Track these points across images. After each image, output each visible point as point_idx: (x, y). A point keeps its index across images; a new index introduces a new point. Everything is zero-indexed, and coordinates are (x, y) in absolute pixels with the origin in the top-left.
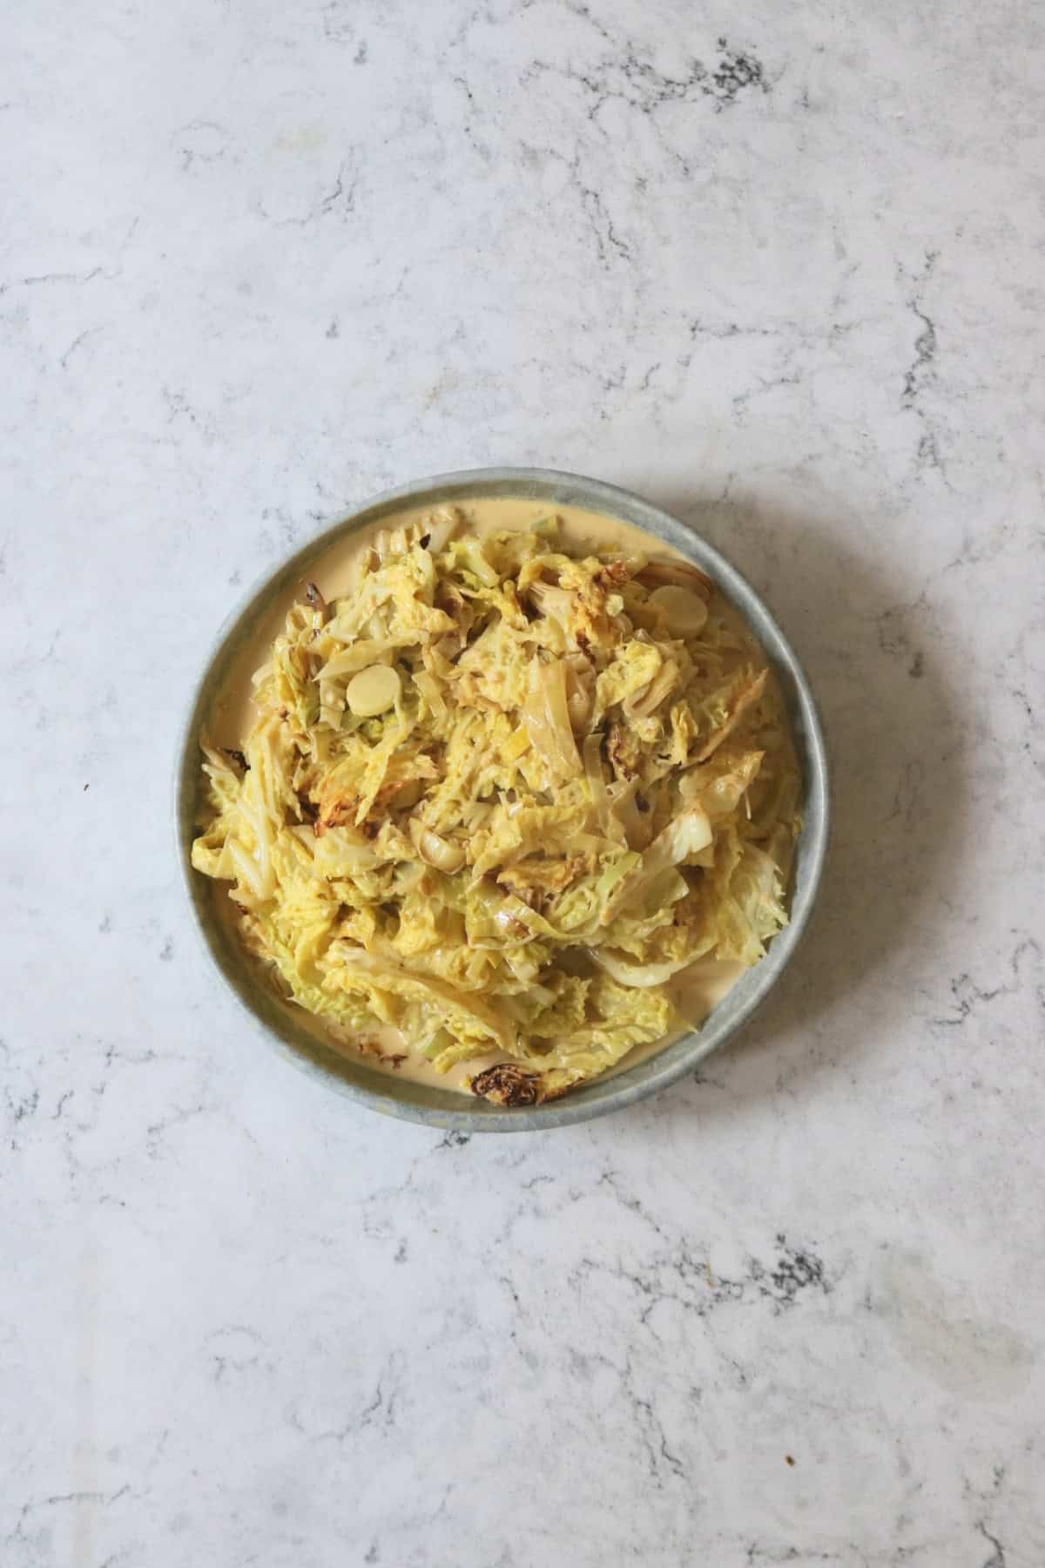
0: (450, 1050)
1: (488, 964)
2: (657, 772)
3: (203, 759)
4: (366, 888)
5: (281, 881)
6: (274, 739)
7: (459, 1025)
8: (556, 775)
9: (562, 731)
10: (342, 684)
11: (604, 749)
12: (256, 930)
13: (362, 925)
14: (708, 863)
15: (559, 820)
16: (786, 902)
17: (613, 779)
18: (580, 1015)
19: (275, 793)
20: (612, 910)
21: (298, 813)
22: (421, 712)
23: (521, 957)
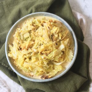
0: (38, 73)
2: (58, 40)
3: (8, 45)
4: (28, 56)
5: (18, 56)
6: (16, 42)
7: (39, 70)
8: (47, 42)
9: (47, 36)
10: (23, 35)
11: (52, 38)
12: (16, 63)
13: (27, 60)
14: (64, 50)
15: (48, 46)
16: (73, 55)
17: (53, 41)
18: (52, 69)
19: (17, 47)
21: (19, 49)
22: (32, 37)
23: (45, 61)
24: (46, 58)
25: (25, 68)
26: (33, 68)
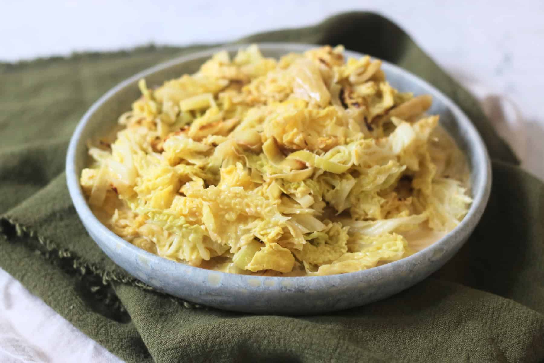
0: (258, 254)
1: (282, 194)
3: (87, 150)
5: (140, 172)
11: (342, 98)
15: (318, 116)
16: (470, 193)
17: (346, 107)
20: (359, 157)
21: (150, 150)
22: (226, 106)
23: (302, 187)
24: (307, 168)
25: (176, 217)
26: (228, 222)
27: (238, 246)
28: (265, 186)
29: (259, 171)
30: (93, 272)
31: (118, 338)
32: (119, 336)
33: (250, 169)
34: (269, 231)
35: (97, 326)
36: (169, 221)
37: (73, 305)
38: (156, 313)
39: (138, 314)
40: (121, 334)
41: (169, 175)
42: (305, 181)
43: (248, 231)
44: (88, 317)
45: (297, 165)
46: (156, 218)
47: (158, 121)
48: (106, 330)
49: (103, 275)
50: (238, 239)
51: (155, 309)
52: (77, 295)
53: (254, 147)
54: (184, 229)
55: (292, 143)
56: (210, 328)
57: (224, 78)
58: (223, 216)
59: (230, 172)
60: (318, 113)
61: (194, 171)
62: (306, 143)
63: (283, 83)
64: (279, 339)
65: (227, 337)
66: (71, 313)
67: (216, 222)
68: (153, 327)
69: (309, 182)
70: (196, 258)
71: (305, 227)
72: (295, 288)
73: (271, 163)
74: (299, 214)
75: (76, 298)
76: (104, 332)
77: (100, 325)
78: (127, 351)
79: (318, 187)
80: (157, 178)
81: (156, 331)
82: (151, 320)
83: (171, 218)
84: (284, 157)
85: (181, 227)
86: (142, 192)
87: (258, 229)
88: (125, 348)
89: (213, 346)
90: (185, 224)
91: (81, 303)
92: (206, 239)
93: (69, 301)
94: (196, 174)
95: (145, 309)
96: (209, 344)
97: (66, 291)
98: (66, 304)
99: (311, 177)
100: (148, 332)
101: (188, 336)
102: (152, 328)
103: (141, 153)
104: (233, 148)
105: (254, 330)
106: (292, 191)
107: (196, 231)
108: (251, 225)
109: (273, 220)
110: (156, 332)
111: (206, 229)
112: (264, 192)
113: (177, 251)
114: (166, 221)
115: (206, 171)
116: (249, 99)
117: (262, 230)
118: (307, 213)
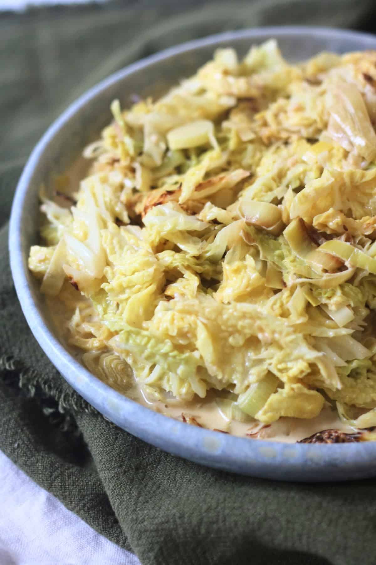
0: (274, 397)
1: (308, 305)
3: (40, 203)
5: (111, 258)
7: (281, 366)
9: (361, 115)
10: (163, 135)
12: (87, 327)
15: (364, 180)
19: (105, 203)
21: (126, 219)
22: (232, 144)
23: (338, 297)
24: (346, 268)
25: (160, 341)
26: (232, 347)
27: (246, 383)
28: (286, 293)
29: (278, 266)
30: (45, 394)
31: (78, 495)
32: (80, 491)
33: (265, 263)
34: (290, 365)
35: (51, 476)
36: (149, 345)
37: (17, 443)
38: (130, 466)
39: (105, 467)
40: (83, 489)
41: (151, 270)
42: (341, 286)
43: (260, 362)
44: (38, 461)
45: (332, 264)
46: (131, 341)
47: (137, 165)
48: (62, 481)
49: (59, 398)
50: (245, 373)
51: (129, 460)
52: (24, 425)
53: (271, 229)
54: (170, 359)
55: (325, 225)
56: (205, 507)
57: (230, 95)
58: (226, 339)
59: (237, 271)
60: (363, 176)
61: (186, 263)
62: (345, 229)
63: (312, 114)
64: (300, 536)
65: (227, 524)
66: (16, 453)
67: (215, 350)
68: (126, 491)
69: (347, 288)
70: (187, 393)
71: (340, 356)
72: (325, 462)
73: (294, 253)
74: (334, 338)
75: (22, 430)
76: (60, 484)
77: (55, 474)
78: (91, 512)
79: (360, 296)
80: (133, 273)
81: (130, 498)
82: (123, 479)
83: (152, 341)
84: (313, 244)
85: (166, 355)
86: (112, 290)
87: (274, 361)
88: (88, 509)
89: (208, 532)
90: (172, 351)
91: (29, 439)
92: (201, 370)
93: (12, 436)
94: (188, 267)
95: (116, 460)
96: (203, 531)
97: (9, 420)
98: (10, 440)
99: (350, 281)
100: (118, 498)
101: (174, 515)
102: (125, 493)
103: (112, 225)
104: (241, 234)
105: (266, 518)
106: (324, 301)
107: (187, 361)
108: (264, 353)
109: (296, 353)
110: (130, 500)
111: (201, 357)
112: (284, 302)
113: (161, 378)
114: (146, 345)
115: (202, 261)
116: (265, 133)
117: (281, 362)
118: (344, 335)
